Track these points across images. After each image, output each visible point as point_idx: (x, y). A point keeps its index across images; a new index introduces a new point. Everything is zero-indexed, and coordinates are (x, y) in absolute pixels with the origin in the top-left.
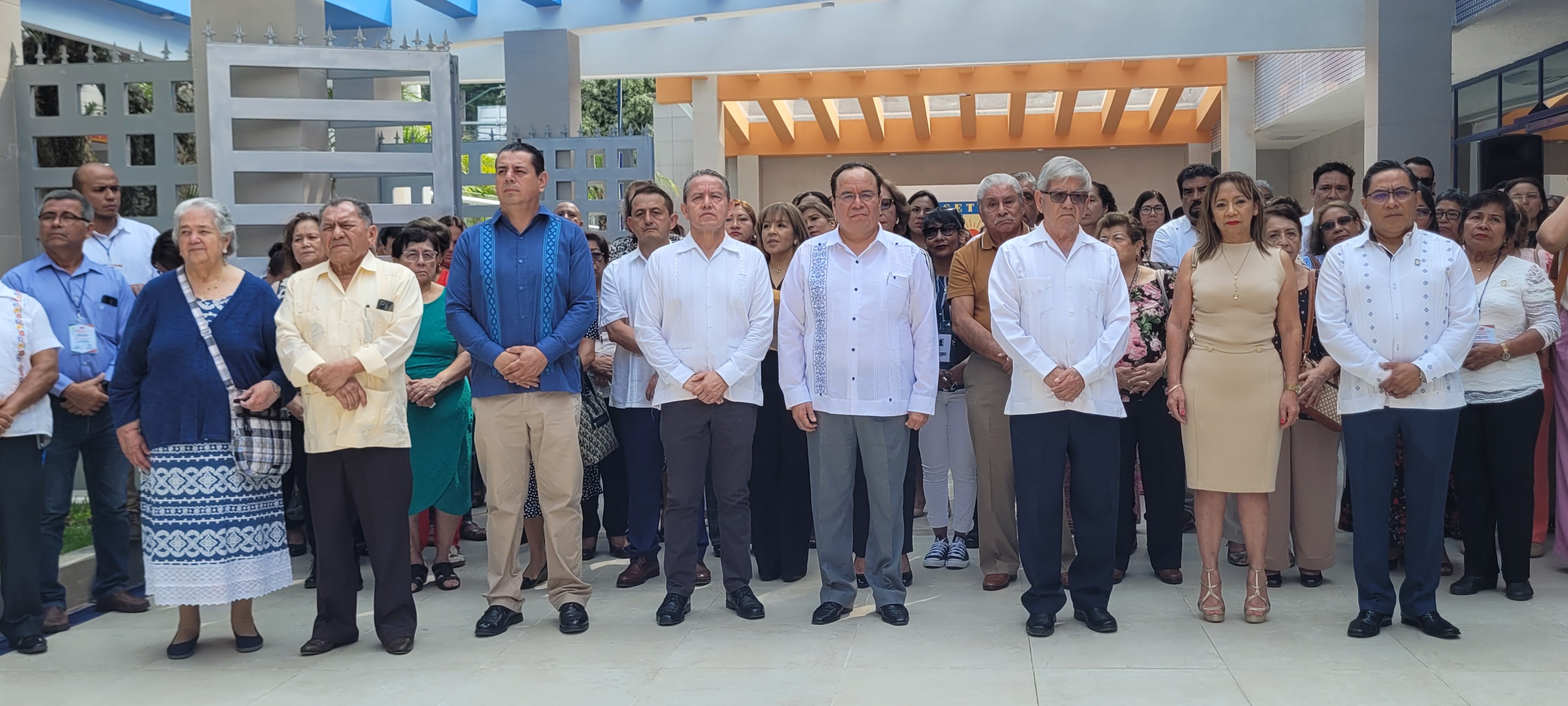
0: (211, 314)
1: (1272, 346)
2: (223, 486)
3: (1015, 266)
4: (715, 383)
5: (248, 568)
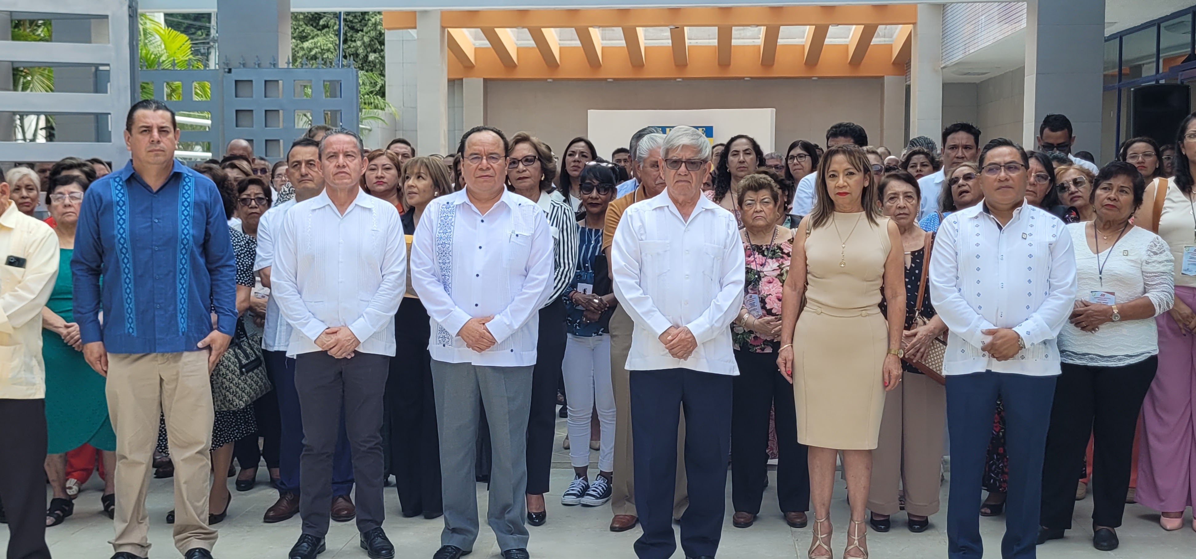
1: (879, 310)
3: (637, 229)
4: (346, 337)
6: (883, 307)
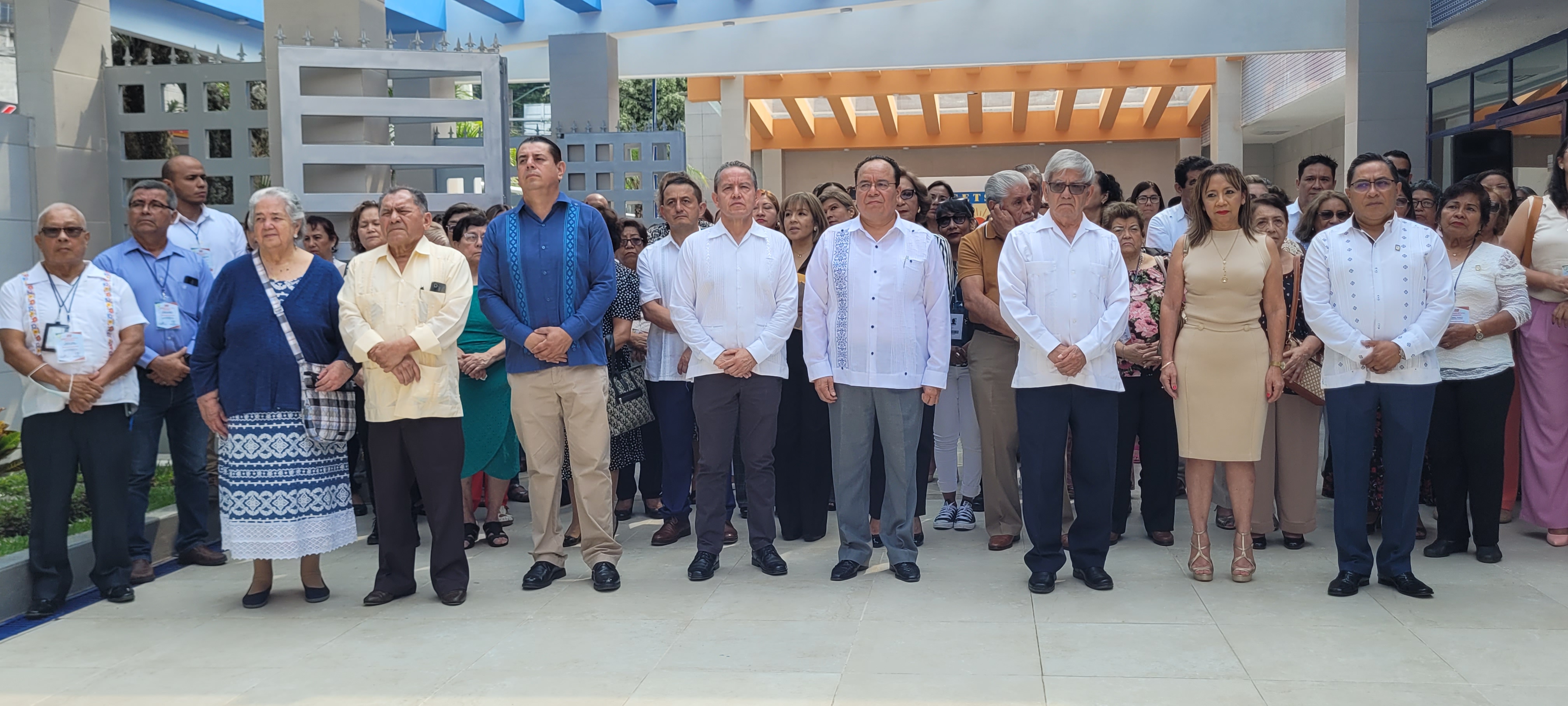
0: (283, 294)
1: (1259, 325)
2: (294, 451)
3: (1022, 251)
4: (744, 358)
5: (317, 526)
6: (1263, 321)
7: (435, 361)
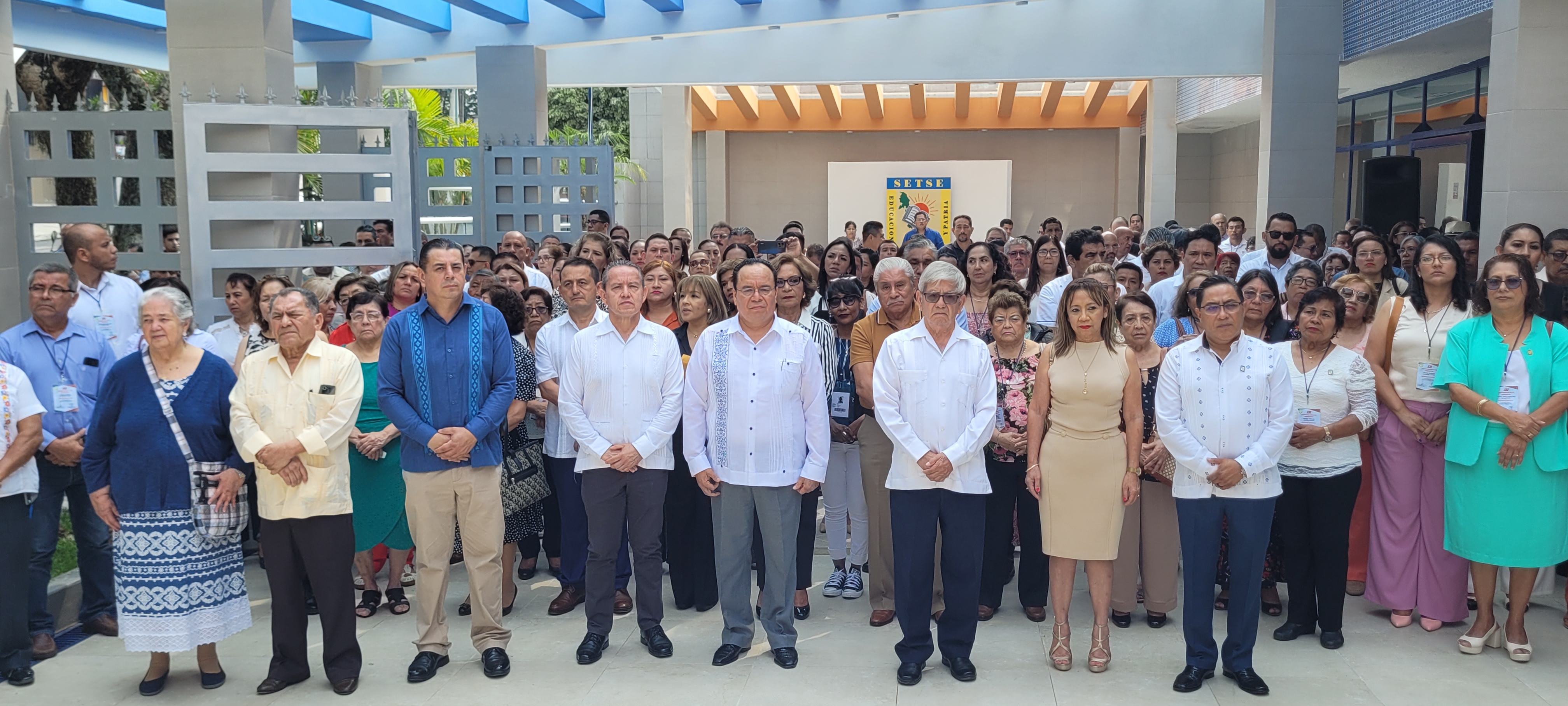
0: (172, 394)
1: (1118, 430)
2: (185, 548)
3: (893, 358)
4: (630, 453)
5: (208, 618)
7: (323, 461)
